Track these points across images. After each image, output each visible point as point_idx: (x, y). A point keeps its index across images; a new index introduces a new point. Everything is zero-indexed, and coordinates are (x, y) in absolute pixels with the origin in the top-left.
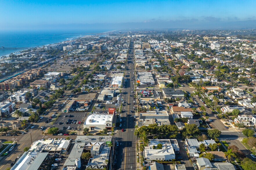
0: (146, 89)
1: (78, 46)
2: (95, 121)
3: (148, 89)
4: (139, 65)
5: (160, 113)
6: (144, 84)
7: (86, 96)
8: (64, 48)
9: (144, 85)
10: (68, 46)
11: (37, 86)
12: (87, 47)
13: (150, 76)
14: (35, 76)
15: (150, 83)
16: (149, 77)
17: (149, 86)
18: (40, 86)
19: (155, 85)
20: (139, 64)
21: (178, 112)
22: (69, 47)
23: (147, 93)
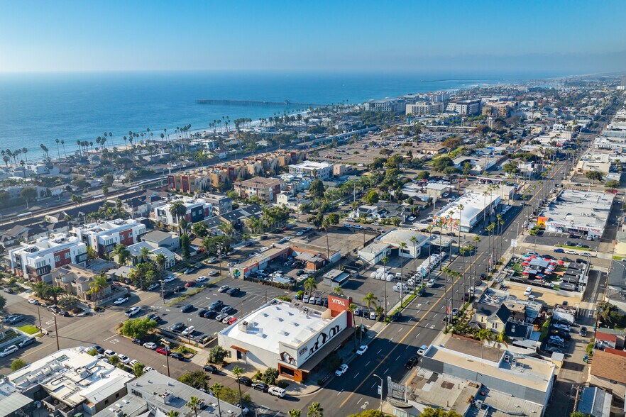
0: (556, 251)
1: (446, 105)
2: (257, 330)
3: (561, 251)
4: (587, 169)
5: (518, 365)
6: (560, 232)
7: (341, 239)
8: (409, 109)
9: (559, 235)
10: (418, 104)
11: (248, 191)
12: (468, 108)
13: (599, 207)
14: (272, 168)
15: (586, 233)
16: (596, 210)
17: (573, 241)
18: (256, 192)
19: (602, 240)
20: (587, 163)
21: (616, 383)
22: (420, 106)
23: (543, 269)
